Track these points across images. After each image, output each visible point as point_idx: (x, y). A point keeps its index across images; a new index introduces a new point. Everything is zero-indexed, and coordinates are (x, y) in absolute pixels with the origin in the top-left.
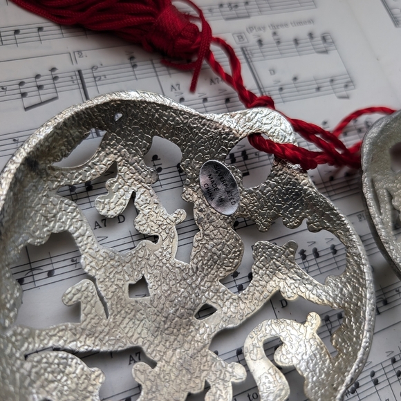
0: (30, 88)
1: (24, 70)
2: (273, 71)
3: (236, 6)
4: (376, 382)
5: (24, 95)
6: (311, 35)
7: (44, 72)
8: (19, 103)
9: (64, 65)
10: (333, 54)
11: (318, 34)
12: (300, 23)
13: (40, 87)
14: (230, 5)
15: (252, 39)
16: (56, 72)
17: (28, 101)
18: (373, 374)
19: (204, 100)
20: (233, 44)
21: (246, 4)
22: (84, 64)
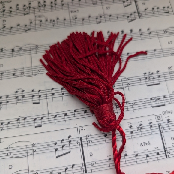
0: (59, 146)
1: (57, 137)
3: (159, 99)
5: (56, 150)
7: (66, 138)
8: (54, 154)
9: (75, 135)
13: (63, 146)
14: (156, 98)
15: (164, 119)
16: (71, 138)
17: (59, 153)
19: (137, 155)
20: (155, 122)
21: (164, 97)
22: (83, 134)
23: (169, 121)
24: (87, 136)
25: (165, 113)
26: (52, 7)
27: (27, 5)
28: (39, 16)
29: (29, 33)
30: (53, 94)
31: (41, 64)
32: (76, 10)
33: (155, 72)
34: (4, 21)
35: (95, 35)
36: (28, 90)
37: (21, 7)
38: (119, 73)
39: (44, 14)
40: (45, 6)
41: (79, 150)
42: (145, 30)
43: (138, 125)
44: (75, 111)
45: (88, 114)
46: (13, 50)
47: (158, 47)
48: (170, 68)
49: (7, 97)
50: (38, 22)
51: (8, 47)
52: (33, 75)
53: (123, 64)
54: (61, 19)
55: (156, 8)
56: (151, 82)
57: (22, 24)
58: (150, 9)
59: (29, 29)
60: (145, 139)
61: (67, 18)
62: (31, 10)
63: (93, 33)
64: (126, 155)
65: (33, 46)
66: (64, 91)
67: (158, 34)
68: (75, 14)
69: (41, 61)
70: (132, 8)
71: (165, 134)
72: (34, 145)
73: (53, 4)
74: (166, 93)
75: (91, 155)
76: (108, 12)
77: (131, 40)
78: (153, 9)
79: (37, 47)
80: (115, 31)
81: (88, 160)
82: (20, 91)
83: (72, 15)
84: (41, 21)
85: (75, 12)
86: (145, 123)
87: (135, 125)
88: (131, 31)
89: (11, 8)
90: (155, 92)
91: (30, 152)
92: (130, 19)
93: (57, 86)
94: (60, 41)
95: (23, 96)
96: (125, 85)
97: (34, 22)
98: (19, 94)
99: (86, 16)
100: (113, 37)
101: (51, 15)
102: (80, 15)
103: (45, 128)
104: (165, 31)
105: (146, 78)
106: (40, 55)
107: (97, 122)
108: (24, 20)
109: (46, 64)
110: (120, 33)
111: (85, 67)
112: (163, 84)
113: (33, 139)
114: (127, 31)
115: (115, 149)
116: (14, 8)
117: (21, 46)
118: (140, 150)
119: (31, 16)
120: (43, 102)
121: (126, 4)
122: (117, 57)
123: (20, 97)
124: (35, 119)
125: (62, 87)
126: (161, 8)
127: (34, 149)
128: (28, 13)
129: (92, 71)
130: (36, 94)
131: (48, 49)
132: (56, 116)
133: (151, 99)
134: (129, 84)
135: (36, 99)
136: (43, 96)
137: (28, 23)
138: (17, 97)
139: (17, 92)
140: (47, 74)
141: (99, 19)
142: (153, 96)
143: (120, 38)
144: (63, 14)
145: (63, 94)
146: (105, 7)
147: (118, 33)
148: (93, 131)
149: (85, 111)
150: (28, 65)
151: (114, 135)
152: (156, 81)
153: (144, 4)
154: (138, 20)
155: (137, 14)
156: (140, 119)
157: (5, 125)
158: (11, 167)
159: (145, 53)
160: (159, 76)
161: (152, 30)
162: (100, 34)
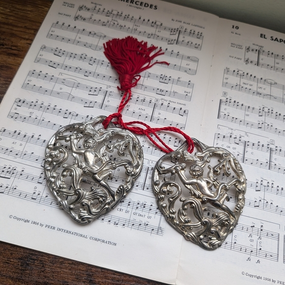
0: (93, 90)
1: (94, 85)
2: (159, 114)
3: (163, 91)
4: (129, 205)
5: (90, 91)
6: (181, 109)
7: (99, 88)
8: (88, 92)
9: (104, 88)
10: (185, 117)
11: (183, 109)
12: (180, 104)
13: (95, 91)
14: (161, 90)
15: (160, 102)
16: (101, 89)
17: (90, 93)
18: (130, 202)
19: (134, 113)
20: (153, 101)
21: (167, 91)
22: (109, 90)
23: (162, 104)
24: (111, 92)
25: (162, 99)
26: (125, 18)
27: (110, 11)
28: (114, 20)
29: (104, 27)
30: (102, 64)
31: (103, 46)
32: (138, 25)
33: (168, 77)
34: (92, 15)
35: (143, 43)
36: (89, 56)
37: (106, 11)
38: (147, 67)
39: (118, 20)
40: (121, 16)
41: (102, 97)
42: (175, 52)
43: (143, 99)
44: (111, 77)
45: (117, 82)
46: (90, 33)
47: (178, 64)
48: (179, 78)
49: (76, 55)
50: (112, 23)
51: (88, 30)
52: (95, 50)
53: (151, 65)
54: (127, 27)
55: (190, 43)
56: (163, 81)
57: (102, 20)
58: (186, 41)
59: (105, 25)
60: (143, 107)
61: (131, 27)
62: (111, 15)
63: (143, 41)
64: (128, 110)
65: (103, 35)
66: (110, 65)
67: (183, 57)
68: (137, 27)
69: (104, 44)
70: (175, 37)
71: (156, 110)
72: (79, 83)
73: (126, 17)
74: (169, 90)
75: (108, 101)
76: (158, 34)
77: (163, 53)
78: (188, 42)
79: (105, 36)
80: (156, 45)
81: (106, 103)
82: (84, 55)
83: (135, 27)
84: (114, 23)
85: (137, 26)
86: (148, 99)
87: (141, 98)
88: (167, 49)
89: (100, 9)
90: (163, 86)
91: (75, 86)
92: (169, 42)
93: (107, 60)
94: (121, 38)
95: (85, 58)
96: (147, 76)
97: (109, 22)
98: (83, 56)
99: (143, 31)
100: (153, 48)
101: (121, 22)
102: (139, 29)
103: (90, 78)
104: (189, 57)
105: (161, 78)
106: (105, 41)
107: (120, 87)
108: (104, 19)
109: (106, 47)
110: (159, 48)
111: (127, 55)
112: (170, 85)
113: (79, 81)
114: (164, 49)
115: (122, 102)
116: (102, 10)
117: (96, 32)
118: (137, 111)
119: (110, 19)
120: (95, 65)
121: (172, 33)
122: (149, 60)
123: (83, 57)
124: (86, 72)
125: (109, 62)
126: (194, 43)
127: (78, 86)
128: (108, 16)
129: (130, 59)
130: (93, 60)
131: (111, 40)
132: (98, 75)
133: (158, 89)
134: (149, 76)
135: (91, 62)
136: (96, 63)
137: (106, 21)
138: (81, 57)
139: (82, 55)
140: (104, 52)
141: (150, 36)
142: (160, 88)
143: (157, 50)
144: (129, 24)
145: (108, 66)
146: (157, 30)
147: (157, 47)
148: (116, 91)
149: (116, 80)
150: (96, 44)
151: (126, 95)
152: (166, 81)
153: (184, 37)
154: (175, 45)
155: (176, 42)
156: (145, 96)
157: (68, 68)
158: (61, 89)
159: (168, 64)
160: (170, 80)
161: (180, 53)
162: (146, 44)
